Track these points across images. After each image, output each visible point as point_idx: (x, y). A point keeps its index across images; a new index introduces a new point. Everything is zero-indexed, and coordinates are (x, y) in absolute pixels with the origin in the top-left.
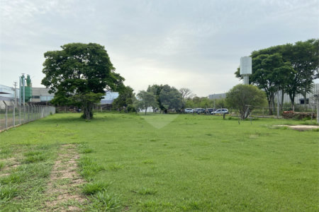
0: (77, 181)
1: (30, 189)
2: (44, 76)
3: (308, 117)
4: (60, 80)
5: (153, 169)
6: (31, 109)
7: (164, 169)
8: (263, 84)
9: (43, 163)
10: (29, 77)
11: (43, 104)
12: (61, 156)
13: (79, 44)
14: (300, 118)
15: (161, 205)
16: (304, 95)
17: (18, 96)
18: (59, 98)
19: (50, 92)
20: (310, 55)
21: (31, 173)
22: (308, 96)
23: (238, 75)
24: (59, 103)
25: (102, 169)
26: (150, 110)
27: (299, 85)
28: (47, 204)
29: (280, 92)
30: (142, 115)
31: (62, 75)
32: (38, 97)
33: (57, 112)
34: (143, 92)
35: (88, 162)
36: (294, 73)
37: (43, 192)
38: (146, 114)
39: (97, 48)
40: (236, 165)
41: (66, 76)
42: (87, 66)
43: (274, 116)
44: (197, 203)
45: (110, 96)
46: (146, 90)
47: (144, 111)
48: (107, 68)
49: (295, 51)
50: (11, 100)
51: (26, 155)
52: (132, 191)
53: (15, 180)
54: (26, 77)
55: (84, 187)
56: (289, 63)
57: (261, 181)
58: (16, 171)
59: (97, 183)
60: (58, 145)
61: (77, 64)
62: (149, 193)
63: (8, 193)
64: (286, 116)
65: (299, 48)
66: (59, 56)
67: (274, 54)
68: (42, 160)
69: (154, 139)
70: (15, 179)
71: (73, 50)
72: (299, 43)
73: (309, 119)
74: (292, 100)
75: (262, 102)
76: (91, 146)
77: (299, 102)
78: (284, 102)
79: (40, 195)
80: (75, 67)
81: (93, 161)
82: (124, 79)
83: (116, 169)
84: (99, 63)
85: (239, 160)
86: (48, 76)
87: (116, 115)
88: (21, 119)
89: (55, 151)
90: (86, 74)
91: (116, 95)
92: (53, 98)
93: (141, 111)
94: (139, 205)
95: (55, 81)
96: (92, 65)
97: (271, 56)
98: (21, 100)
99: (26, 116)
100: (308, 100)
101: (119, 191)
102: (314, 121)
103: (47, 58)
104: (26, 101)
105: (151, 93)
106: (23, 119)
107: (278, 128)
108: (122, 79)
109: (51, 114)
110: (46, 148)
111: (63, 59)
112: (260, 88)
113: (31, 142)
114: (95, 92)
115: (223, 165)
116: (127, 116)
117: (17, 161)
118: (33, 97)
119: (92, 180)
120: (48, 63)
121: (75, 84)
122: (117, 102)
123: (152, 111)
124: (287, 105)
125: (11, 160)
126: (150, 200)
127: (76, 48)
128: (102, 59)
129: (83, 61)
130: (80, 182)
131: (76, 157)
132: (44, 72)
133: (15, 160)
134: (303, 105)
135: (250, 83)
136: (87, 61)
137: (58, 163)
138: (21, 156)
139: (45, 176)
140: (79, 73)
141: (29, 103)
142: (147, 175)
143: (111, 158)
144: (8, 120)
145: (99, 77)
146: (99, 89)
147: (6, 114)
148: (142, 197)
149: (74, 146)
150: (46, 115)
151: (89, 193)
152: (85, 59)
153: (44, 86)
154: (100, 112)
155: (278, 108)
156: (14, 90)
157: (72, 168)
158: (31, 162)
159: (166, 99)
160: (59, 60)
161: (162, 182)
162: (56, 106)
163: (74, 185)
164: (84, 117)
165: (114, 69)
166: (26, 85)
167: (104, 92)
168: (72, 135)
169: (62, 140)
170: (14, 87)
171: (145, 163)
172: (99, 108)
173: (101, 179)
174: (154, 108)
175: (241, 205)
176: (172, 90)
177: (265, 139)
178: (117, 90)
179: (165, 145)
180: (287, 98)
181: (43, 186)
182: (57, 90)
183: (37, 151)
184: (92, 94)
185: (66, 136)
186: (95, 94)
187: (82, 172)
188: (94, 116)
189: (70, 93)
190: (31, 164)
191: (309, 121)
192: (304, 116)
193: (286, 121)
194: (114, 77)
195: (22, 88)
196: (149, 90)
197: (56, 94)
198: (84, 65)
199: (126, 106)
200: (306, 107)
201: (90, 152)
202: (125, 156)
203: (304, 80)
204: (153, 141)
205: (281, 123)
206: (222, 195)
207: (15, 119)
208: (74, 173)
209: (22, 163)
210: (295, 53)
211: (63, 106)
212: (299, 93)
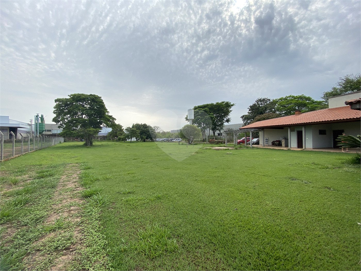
0: (78, 189)
1: (40, 197)
2: (55, 115)
3: (221, 143)
4: (67, 118)
5: (134, 177)
6: (43, 139)
7: (141, 177)
8: (200, 125)
9: (51, 178)
10: (42, 116)
11: (54, 135)
12: (66, 172)
13: (82, 94)
14: (218, 143)
15: (137, 199)
16: (220, 131)
17: (34, 129)
18: (66, 132)
19: (59, 127)
20: (222, 110)
21: (42, 185)
22: (222, 131)
23: (187, 119)
24: (67, 135)
25: (98, 180)
26: (134, 139)
27: (217, 125)
28: (53, 206)
29: (208, 129)
30: (129, 143)
31: (69, 116)
32: (50, 131)
33: (65, 141)
34: (129, 128)
35: (87, 176)
36: (215, 119)
37: (51, 199)
38: (131, 142)
39: (96, 98)
40: (184, 171)
41: (72, 116)
42: (88, 110)
43: (205, 142)
44: (159, 195)
45: (105, 130)
46: (131, 127)
47: (130, 140)
48: (103, 111)
49: (215, 107)
50: (28, 132)
51: (37, 173)
52: (118, 193)
53: (27, 192)
54: (40, 116)
55: (83, 193)
56: (213, 113)
57: (197, 179)
58: (29, 184)
59: (94, 189)
60: (64, 165)
61: (81, 108)
62: (130, 193)
63: (21, 201)
64: (211, 142)
65: (217, 106)
66: (67, 102)
67: (205, 109)
68: (51, 175)
69: (136, 158)
70: (28, 190)
71: (77, 98)
72: (217, 103)
73: (222, 144)
74: (214, 133)
75: (199, 135)
76: (90, 165)
77: (217, 135)
78: (210, 135)
79: (48, 201)
80: (79, 110)
81: (91, 175)
82: (115, 119)
83: (107, 179)
84: (97, 108)
85: (186, 168)
86: (57, 116)
87: (110, 143)
88: (35, 147)
89: (62, 168)
90: (88, 115)
91: (110, 130)
92: (62, 131)
93: (128, 140)
94: (123, 201)
95: (63, 119)
96: (92, 109)
97: (204, 109)
98: (35, 133)
99: (40, 145)
100: (221, 134)
101: (109, 194)
102: (224, 145)
103: (57, 103)
104: (40, 133)
105: (135, 129)
106: (37, 147)
107: (207, 149)
108: (114, 119)
109: (60, 143)
110: (55, 167)
111: (70, 104)
112: (198, 127)
113: (43, 163)
114: (93, 127)
115: (177, 171)
116: (118, 143)
117: (31, 177)
118: (46, 131)
119: (89, 187)
120: (57, 107)
121: (79, 122)
122: (111, 135)
123: (135, 140)
124: (211, 136)
125: (26, 177)
126: (131, 197)
127: (80, 97)
128: (99, 105)
129: (85, 106)
130: (81, 189)
131: (78, 173)
132: (54, 113)
133: (28, 177)
134: (219, 137)
135: (193, 124)
136: (88, 106)
137: (64, 177)
138: (34, 174)
139: (53, 187)
140: (82, 114)
141: (42, 135)
142: (129, 181)
143: (104, 172)
144: (24, 148)
145: (97, 117)
146: (97, 126)
147: (23, 143)
148: (125, 195)
149: (77, 165)
150: (56, 143)
151: (87, 196)
152: (87, 105)
153: (54, 123)
154: (98, 141)
155: (207, 138)
156: (30, 125)
157: (75, 180)
158: (42, 177)
159: (144, 133)
160: (66, 105)
161: (139, 185)
162: (64, 137)
163: (75, 192)
164: (85, 145)
165: (108, 112)
166: (40, 122)
167: (101, 128)
168: (76, 157)
169: (68, 161)
170: (30, 123)
171: (129, 174)
172: (98, 138)
173: (97, 186)
174: (136, 138)
175: (185, 193)
176: (148, 127)
177: (200, 155)
178: (110, 127)
179: (142, 161)
180: (211, 132)
181: (51, 194)
182: (65, 126)
183: (47, 169)
184: (92, 129)
185: (71, 158)
186: (94, 129)
187: (82, 183)
188: (93, 144)
189: (75, 128)
190: (42, 179)
191: (221, 145)
192: (219, 142)
193: (211, 145)
194: (108, 118)
195: (36, 124)
196: (133, 127)
197: (64, 128)
198: (86, 109)
199: (117, 137)
200: (221, 137)
201: (89, 168)
202: (115, 170)
203: (220, 123)
204: (135, 159)
205: (208, 146)
206: (175, 189)
207: (30, 147)
208: (76, 184)
209: (35, 179)
210: (216, 108)
211: (70, 137)
212: (217, 130)
